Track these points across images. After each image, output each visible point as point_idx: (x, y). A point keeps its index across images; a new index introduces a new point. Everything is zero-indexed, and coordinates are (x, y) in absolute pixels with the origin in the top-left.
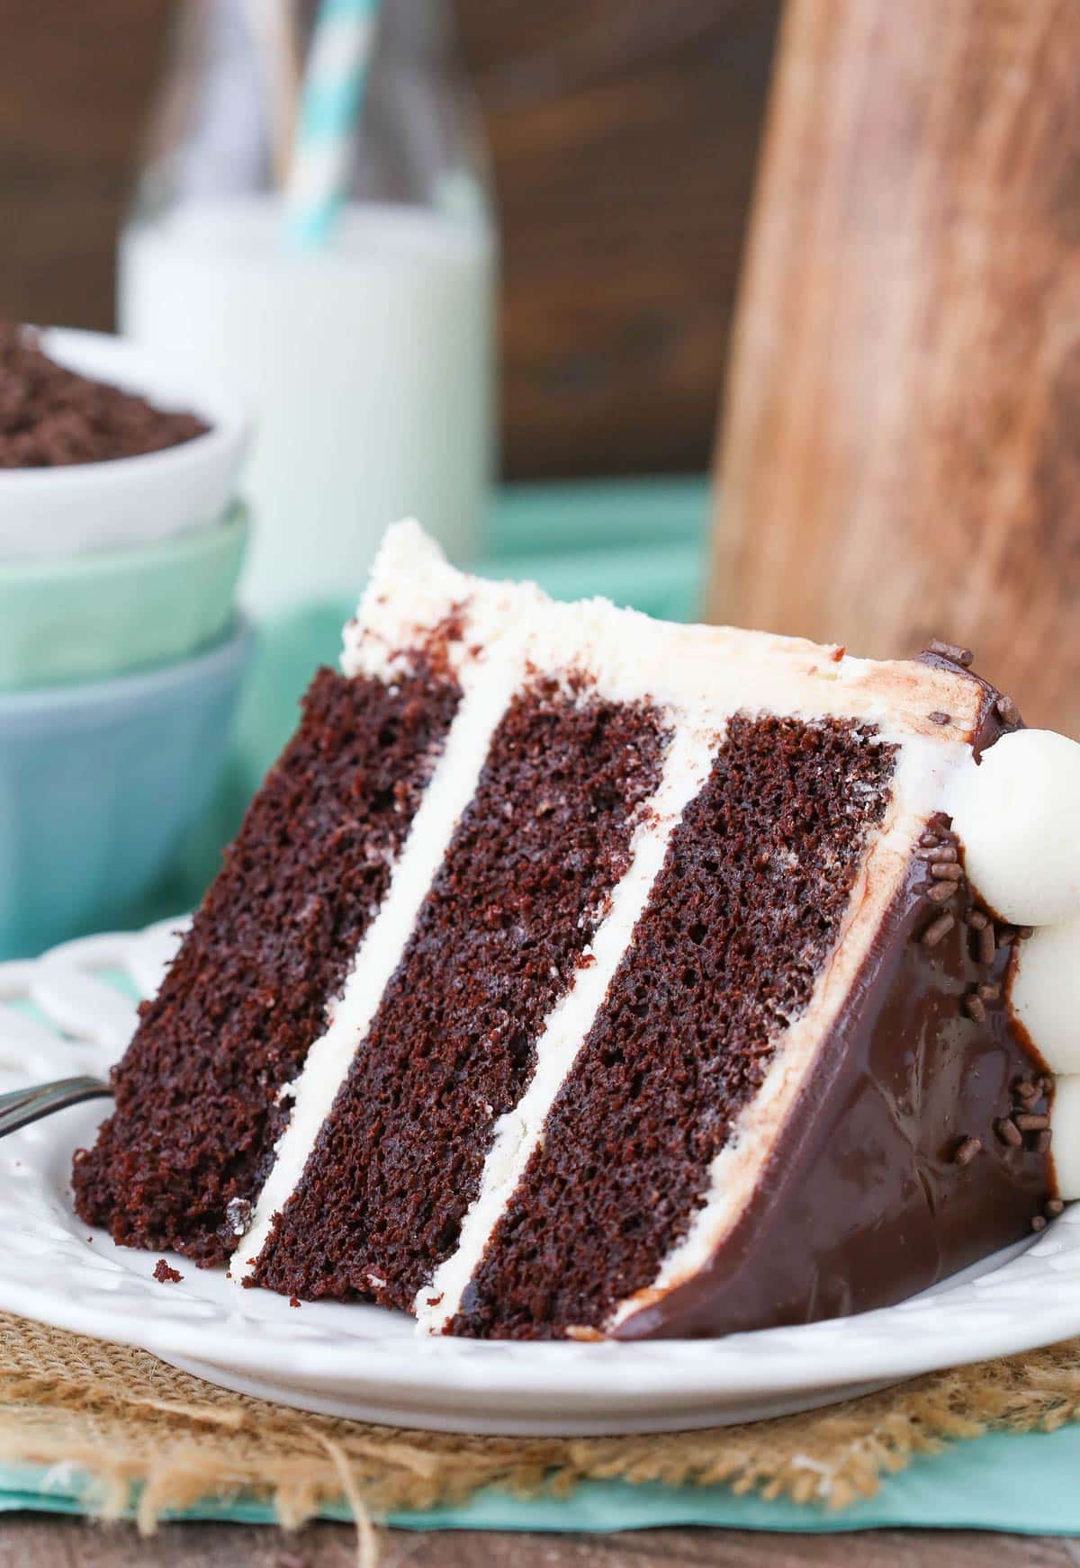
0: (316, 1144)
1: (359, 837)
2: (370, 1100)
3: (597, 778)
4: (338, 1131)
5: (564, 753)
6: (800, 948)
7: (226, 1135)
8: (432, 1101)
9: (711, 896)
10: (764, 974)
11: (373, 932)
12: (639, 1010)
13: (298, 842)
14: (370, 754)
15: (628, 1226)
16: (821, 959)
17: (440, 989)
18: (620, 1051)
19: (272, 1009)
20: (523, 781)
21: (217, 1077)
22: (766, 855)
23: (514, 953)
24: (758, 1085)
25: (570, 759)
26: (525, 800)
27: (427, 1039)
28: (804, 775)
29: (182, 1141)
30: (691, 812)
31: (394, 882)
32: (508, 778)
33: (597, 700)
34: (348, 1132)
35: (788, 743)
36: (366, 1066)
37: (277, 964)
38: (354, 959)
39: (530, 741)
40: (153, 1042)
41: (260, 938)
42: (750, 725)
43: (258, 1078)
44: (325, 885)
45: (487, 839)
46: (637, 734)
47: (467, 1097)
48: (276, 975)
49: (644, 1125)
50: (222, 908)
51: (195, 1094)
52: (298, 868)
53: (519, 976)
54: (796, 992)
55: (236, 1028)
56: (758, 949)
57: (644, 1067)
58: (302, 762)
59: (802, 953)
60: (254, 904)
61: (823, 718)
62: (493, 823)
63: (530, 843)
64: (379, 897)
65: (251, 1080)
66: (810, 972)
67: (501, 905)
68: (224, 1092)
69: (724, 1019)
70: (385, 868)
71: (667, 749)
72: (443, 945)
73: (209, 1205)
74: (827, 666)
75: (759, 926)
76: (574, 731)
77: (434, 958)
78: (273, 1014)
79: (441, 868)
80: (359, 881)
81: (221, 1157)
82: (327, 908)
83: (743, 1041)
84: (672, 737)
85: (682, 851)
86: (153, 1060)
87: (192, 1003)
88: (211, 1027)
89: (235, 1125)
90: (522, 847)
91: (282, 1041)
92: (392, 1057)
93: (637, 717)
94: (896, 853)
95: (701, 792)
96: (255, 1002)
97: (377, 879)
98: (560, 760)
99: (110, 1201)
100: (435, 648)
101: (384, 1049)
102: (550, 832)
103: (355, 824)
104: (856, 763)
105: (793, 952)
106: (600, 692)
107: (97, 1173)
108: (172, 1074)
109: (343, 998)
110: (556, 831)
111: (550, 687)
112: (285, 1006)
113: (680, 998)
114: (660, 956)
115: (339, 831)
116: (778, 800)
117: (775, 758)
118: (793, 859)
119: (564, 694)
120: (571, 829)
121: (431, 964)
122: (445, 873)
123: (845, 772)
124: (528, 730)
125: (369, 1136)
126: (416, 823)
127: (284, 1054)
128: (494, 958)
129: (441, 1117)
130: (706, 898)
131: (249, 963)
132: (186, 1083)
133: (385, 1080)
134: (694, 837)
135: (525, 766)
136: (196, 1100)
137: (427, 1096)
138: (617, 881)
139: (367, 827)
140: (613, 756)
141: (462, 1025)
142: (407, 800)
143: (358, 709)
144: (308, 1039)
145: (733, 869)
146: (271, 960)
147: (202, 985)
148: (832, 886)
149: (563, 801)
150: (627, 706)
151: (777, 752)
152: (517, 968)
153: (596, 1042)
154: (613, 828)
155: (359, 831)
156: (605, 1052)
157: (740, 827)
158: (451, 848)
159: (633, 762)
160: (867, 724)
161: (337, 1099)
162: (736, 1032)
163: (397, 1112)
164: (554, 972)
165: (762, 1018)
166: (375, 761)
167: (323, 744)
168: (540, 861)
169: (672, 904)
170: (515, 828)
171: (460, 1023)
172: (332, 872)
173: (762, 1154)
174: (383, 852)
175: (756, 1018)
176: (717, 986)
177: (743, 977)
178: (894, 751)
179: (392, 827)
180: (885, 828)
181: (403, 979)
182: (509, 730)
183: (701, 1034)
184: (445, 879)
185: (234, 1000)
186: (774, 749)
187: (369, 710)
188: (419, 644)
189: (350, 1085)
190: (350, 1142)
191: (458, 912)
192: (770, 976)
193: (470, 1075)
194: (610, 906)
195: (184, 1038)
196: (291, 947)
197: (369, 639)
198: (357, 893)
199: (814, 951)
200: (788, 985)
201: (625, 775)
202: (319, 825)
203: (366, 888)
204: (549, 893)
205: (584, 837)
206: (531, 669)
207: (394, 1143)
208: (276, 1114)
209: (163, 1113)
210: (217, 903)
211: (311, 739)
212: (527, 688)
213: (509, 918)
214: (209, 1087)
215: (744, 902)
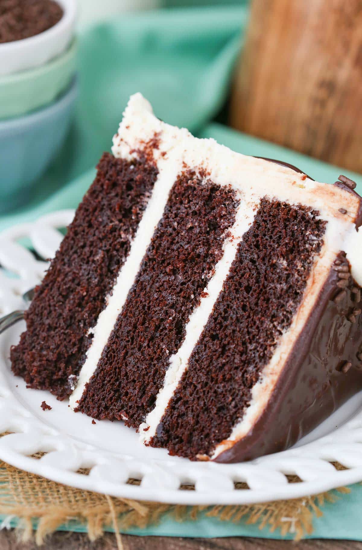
0: (102, 355)
1: (119, 227)
2: (122, 340)
3: (210, 217)
4: (110, 351)
5: (198, 204)
6: (287, 302)
7: (68, 346)
8: (145, 344)
9: (253, 274)
10: (273, 311)
11: (123, 268)
12: (225, 319)
13: (95, 227)
14: (123, 193)
15: (220, 409)
16: (295, 308)
17: (149, 297)
18: (217, 334)
19: (85, 296)
20: (182, 214)
21: (64, 322)
22: (275, 261)
23: (177, 286)
24: (270, 358)
25: (200, 207)
26: (182, 221)
27: (144, 317)
28: (290, 228)
29: (51, 347)
30: (246, 237)
31: (132, 248)
32: (176, 211)
33: (210, 182)
34: (114, 352)
35: (284, 214)
36: (121, 325)
37: (87, 277)
38: (116, 278)
39: (184, 197)
40: (40, 304)
41: (81, 265)
42: (269, 203)
43: (80, 323)
44: (105, 246)
45: (167, 236)
46: (225, 200)
47: (159, 345)
48: (87, 282)
49: (226, 368)
50: (66, 250)
51: (56, 328)
52: (95, 238)
53: (179, 296)
54: (285, 321)
55: (72, 302)
56: (271, 300)
57: (226, 343)
58: (97, 193)
59: (288, 304)
60: (78, 251)
61: (298, 204)
62: (170, 230)
63: (184, 240)
64: (126, 255)
65: (77, 324)
66: (291, 313)
67: (173, 265)
68: (67, 329)
69: (258, 328)
70: (128, 242)
71: (237, 208)
72: (151, 278)
73: (62, 376)
74: (299, 182)
75: (272, 291)
76: (201, 195)
77: (147, 284)
78: (86, 298)
79: (149, 245)
80: (118, 247)
81: (66, 355)
82: (106, 256)
83: (265, 338)
84: (239, 204)
85: (242, 253)
86: (40, 312)
87: (55, 288)
88: (62, 300)
89: (71, 343)
90: (181, 242)
91: (89, 310)
92: (130, 323)
93: (226, 193)
94: (325, 267)
95: (250, 230)
96: (79, 292)
97: (125, 246)
98: (196, 207)
99: (24, 369)
100: (148, 151)
101: (127, 319)
102: (191, 237)
103: (117, 222)
104: (310, 226)
105: (285, 303)
106: (212, 180)
107: (19, 356)
108: (47, 318)
109: (112, 295)
110: (194, 237)
111: (193, 174)
112: (90, 295)
113: (241, 316)
114: (233, 297)
115: (111, 224)
116: (280, 237)
117: (279, 219)
118: (285, 263)
119: (197, 177)
120: (200, 237)
121: (145, 286)
122: (151, 248)
123: (306, 229)
124: (183, 192)
125: (122, 355)
126: (140, 224)
127: (90, 315)
128: (170, 287)
129: (149, 351)
130: (251, 275)
131: (77, 275)
132: (53, 323)
133: (128, 332)
134: (247, 248)
135: (182, 207)
136: (57, 330)
137: (143, 342)
138: (217, 262)
139: (122, 224)
140: (216, 207)
141: (157, 314)
142: (137, 214)
143: (118, 173)
144: (99, 309)
145: (262, 264)
146: (85, 275)
147: (58, 282)
148: (300, 278)
149: (196, 224)
150: (222, 187)
151: (279, 217)
152: (178, 293)
153: (208, 329)
154: (215, 239)
155: (118, 225)
156: (212, 334)
157: (265, 247)
158: (154, 238)
159: (224, 213)
160: (315, 210)
161: (110, 338)
162: (262, 334)
163: (132, 346)
164: (192, 296)
165: (272, 330)
166: (125, 196)
167: (105, 187)
168: (187, 249)
169: (238, 275)
170: (178, 233)
171: (157, 313)
172: (108, 241)
173: (271, 387)
174: (127, 236)
175: (270, 329)
176: (256, 313)
177: (265, 311)
178: (325, 224)
179: (131, 225)
180: (321, 256)
181: (135, 291)
182: (176, 191)
183: (249, 333)
184: (151, 251)
185: (71, 289)
186: (279, 215)
187: (123, 174)
188: (142, 148)
189: (115, 333)
190: (115, 356)
191: (156, 265)
192: (276, 312)
193: (160, 335)
194: (214, 272)
195: (52, 304)
196: (93, 271)
197: (123, 143)
198: (117, 251)
199: (293, 304)
200: (282, 317)
201: (221, 217)
202: (103, 221)
203: (121, 249)
204: (191, 262)
205: (205, 241)
206: (185, 166)
207: (131, 359)
208: (86, 339)
209: (44, 334)
210: (65, 248)
211: (100, 183)
212: (183, 173)
213: (175, 270)
214: (61, 325)
215: (266, 279)
